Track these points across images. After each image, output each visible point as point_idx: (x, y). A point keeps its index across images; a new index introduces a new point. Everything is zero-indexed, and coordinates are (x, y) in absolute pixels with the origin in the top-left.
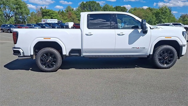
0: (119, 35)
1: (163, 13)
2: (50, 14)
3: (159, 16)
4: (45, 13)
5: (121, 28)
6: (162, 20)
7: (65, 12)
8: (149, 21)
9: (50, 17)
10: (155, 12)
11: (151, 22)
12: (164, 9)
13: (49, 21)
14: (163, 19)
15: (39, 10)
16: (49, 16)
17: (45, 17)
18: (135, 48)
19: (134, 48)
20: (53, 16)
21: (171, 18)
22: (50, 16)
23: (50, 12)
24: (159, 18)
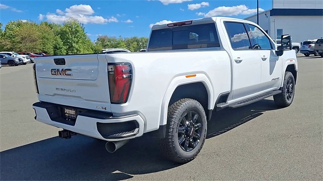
1: (72, 33)
3: (68, 38)
6: (74, 44)
8: (56, 46)
10: (59, 29)
11: (59, 48)
12: (74, 27)
14: (74, 42)
21: (86, 42)
24: (69, 42)
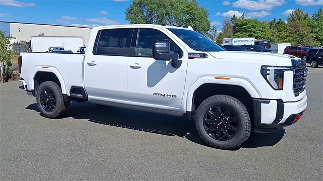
0: (132, 67)
2: (249, 28)
4: (239, 26)
5: (140, 54)
7: (286, 22)
9: (248, 34)
13: (235, 42)
15: (230, 22)
16: (245, 31)
17: (238, 34)
18: (159, 94)
19: (156, 94)
20: (254, 32)
22: (247, 32)
23: (249, 25)
